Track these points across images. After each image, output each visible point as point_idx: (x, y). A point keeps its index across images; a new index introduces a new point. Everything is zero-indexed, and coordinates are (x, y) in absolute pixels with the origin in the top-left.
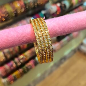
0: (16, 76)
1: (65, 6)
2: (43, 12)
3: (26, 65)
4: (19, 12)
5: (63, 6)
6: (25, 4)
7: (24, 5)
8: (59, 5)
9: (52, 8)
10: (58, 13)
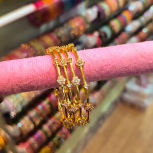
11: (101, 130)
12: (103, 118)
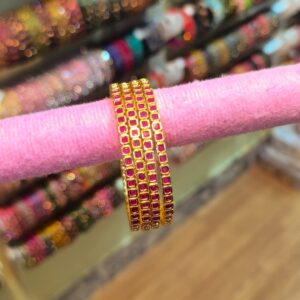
0: (51, 238)
1: (210, 14)
2: (139, 35)
3: (86, 206)
4: (63, 33)
5: (204, 13)
6: (83, 9)
7: (78, 10)
8: (189, 10)
9: (168, 22)
10: (187, 38)
11: (203, 212)
12: (210, 188)
